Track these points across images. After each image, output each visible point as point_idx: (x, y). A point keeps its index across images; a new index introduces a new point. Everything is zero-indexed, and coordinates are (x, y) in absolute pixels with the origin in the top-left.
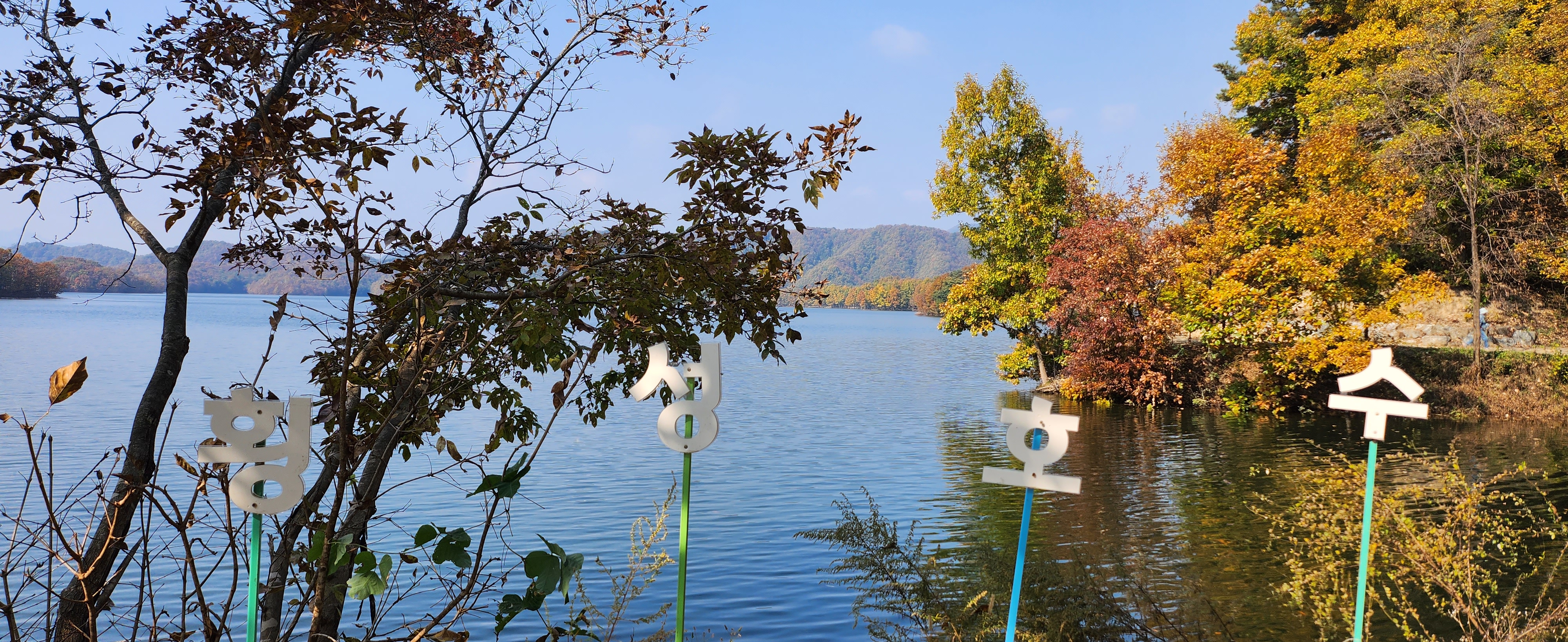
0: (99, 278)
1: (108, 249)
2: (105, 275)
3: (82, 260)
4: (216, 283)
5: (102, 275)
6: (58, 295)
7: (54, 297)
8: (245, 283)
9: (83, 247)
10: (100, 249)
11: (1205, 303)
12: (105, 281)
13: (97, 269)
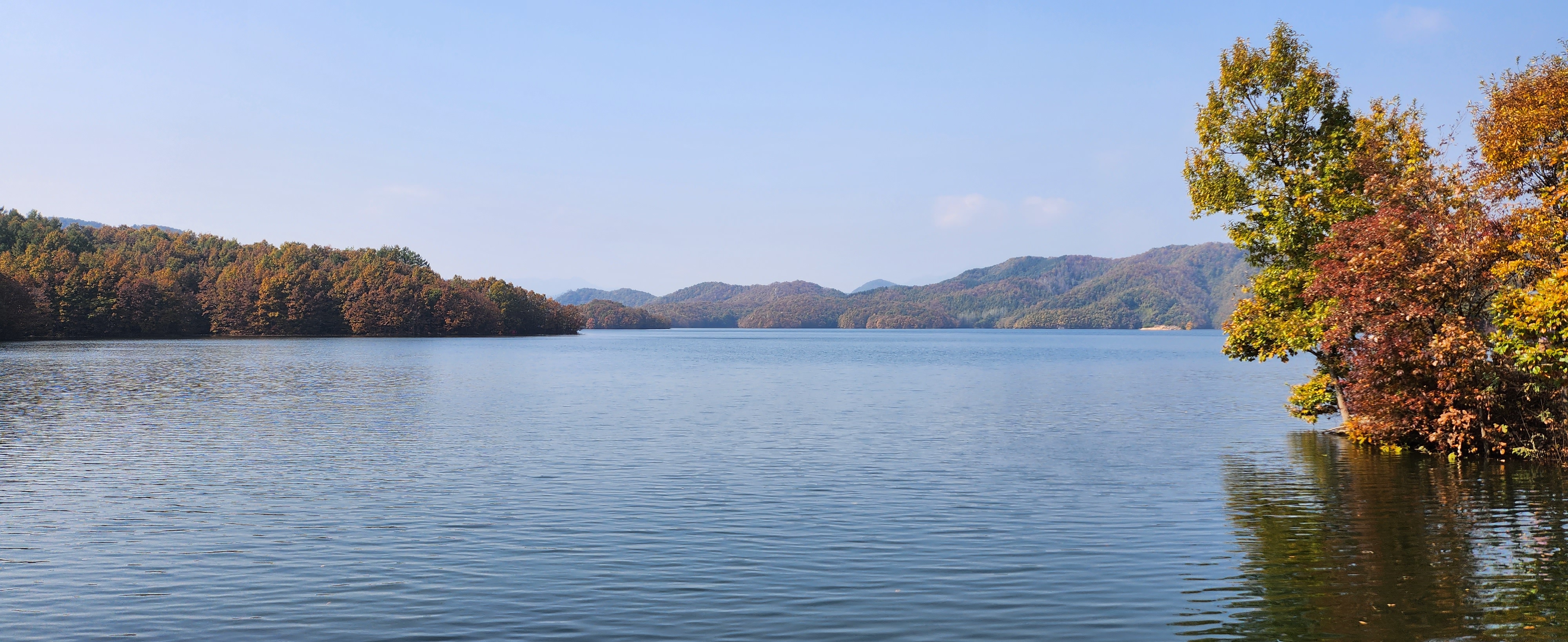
0: (623, 317)
1: (635, 292)
2: (627, 315)
3: (610, 302)
4: (714, 318)
5: (625, 314)
6: (578, 332)
7: (576, 333)
8: (737, 318)
9: (617, 291)
10: (629, 292)
11: (1517, 315)
12: (626, 319)
13: (621, 309)
